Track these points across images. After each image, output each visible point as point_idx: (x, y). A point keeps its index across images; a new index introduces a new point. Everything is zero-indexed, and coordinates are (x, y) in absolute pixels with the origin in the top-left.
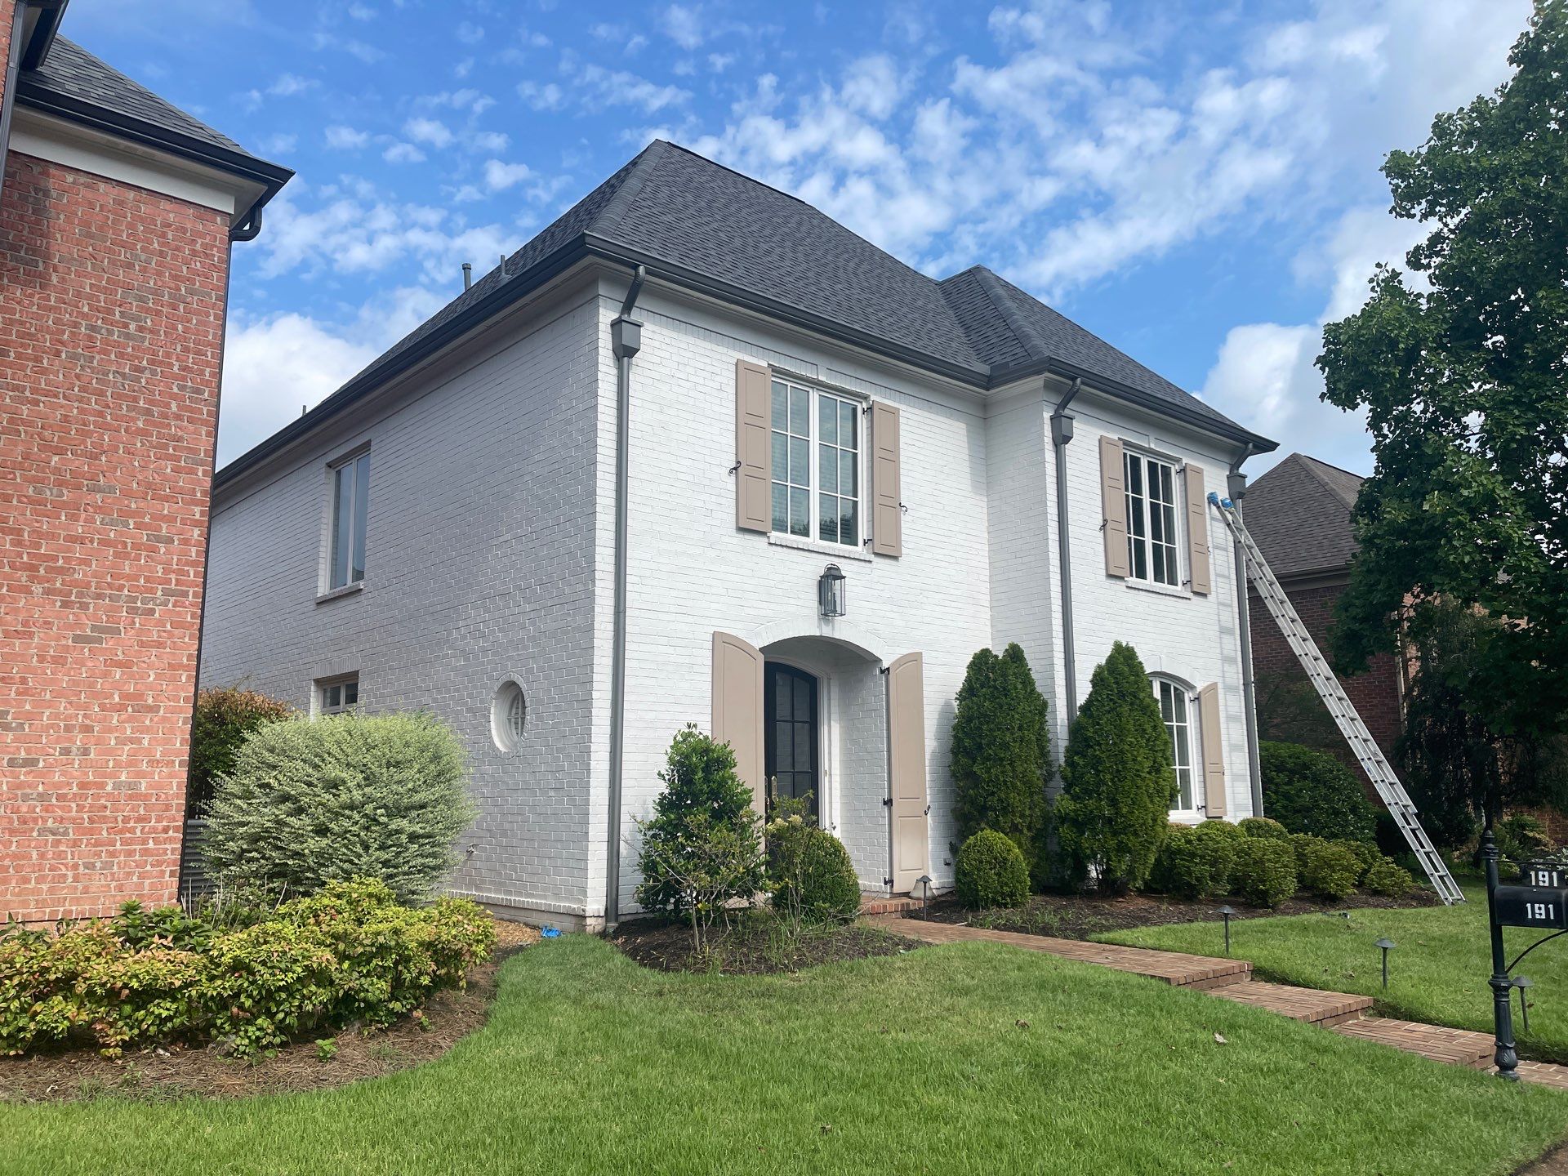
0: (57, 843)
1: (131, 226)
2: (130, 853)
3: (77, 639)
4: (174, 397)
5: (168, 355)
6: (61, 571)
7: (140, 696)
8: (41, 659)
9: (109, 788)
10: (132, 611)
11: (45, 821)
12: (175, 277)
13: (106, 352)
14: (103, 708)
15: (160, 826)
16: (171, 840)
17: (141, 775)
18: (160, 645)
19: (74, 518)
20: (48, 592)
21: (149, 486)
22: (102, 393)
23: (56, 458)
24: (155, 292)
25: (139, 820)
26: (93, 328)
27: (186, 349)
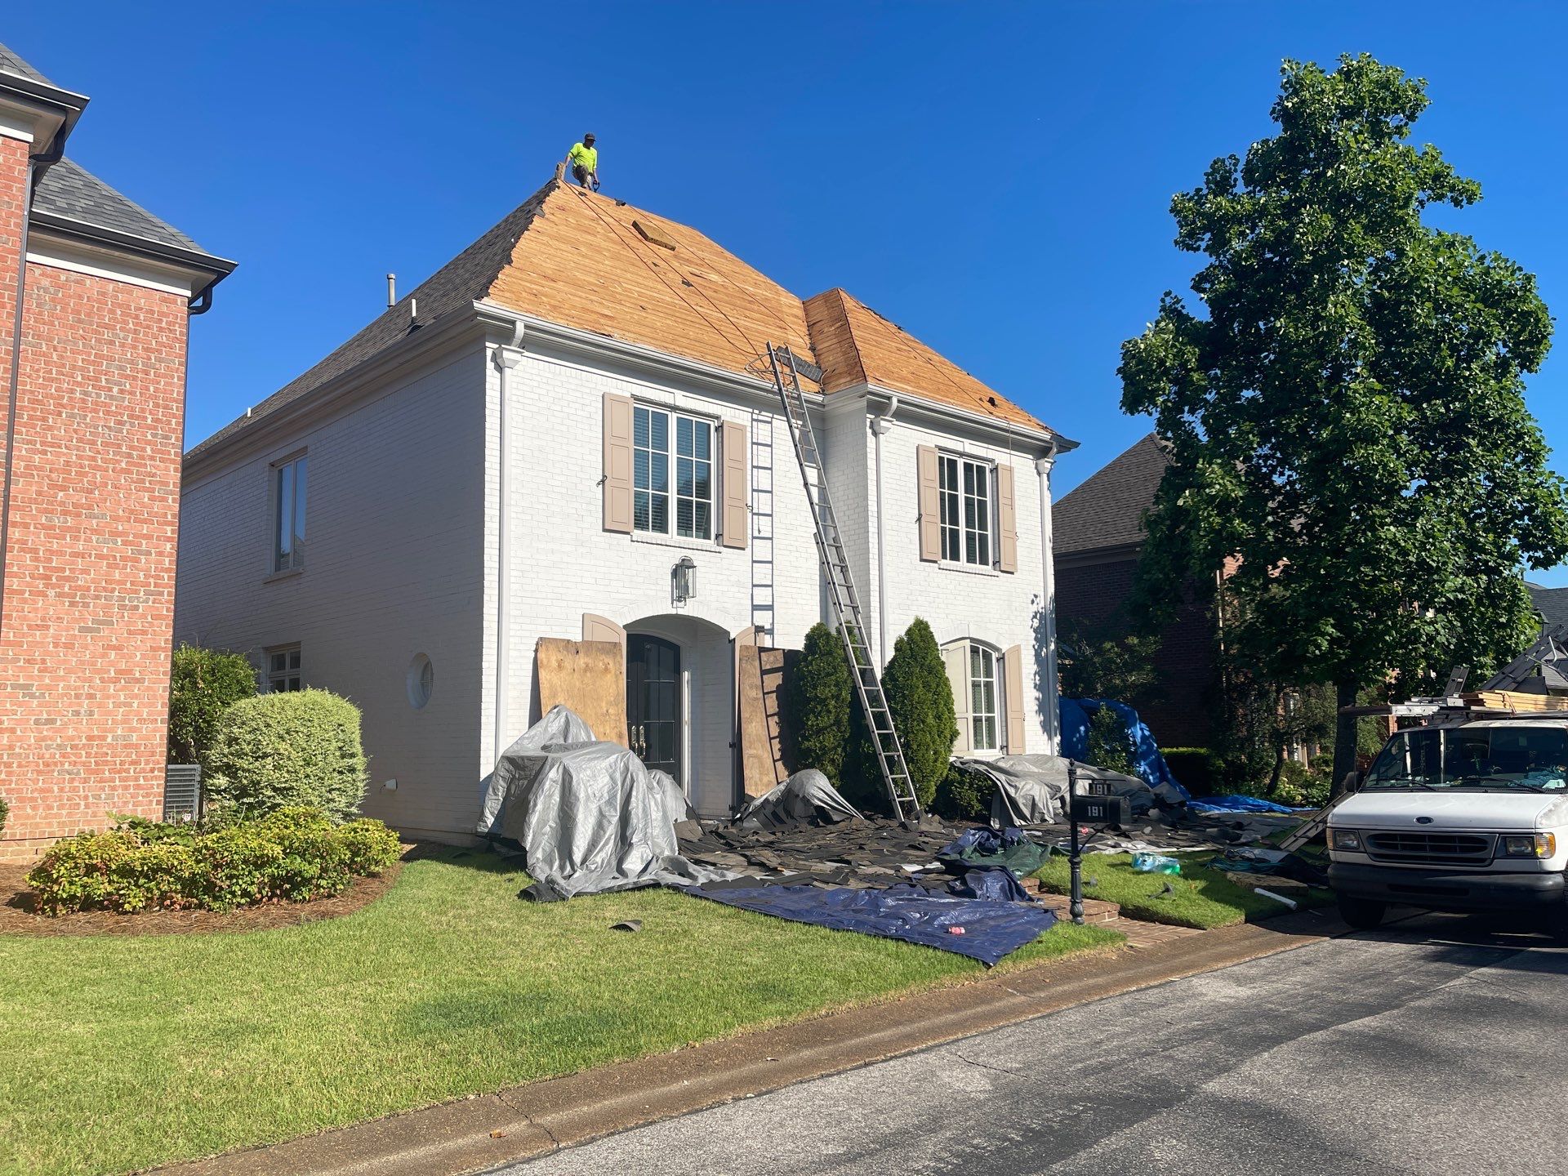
0: (72, 780)
1: (112, 312)
2: (126, 788)
3: (81, 630)
4: (148, 443)
5: (143, 410)
6: (67, 579)
7: (130, 671)
8: (56, 645)
9: (109, 740)
10: (122, 607)
11: (62, 764)
12: (146, 350)
13: (96, 411)
14: (102, 680)
15: (148, 768)
16: (156, 778)
17: (133, 730)
18: (144, 633)
19: (76, 538)
20: (59, 595)
21: (132, 512)
22: (94, 443)
23: (61, 494)
24: (132, 362)
25: (133, 763)
26: (86, 393)
27: (157, 405)
